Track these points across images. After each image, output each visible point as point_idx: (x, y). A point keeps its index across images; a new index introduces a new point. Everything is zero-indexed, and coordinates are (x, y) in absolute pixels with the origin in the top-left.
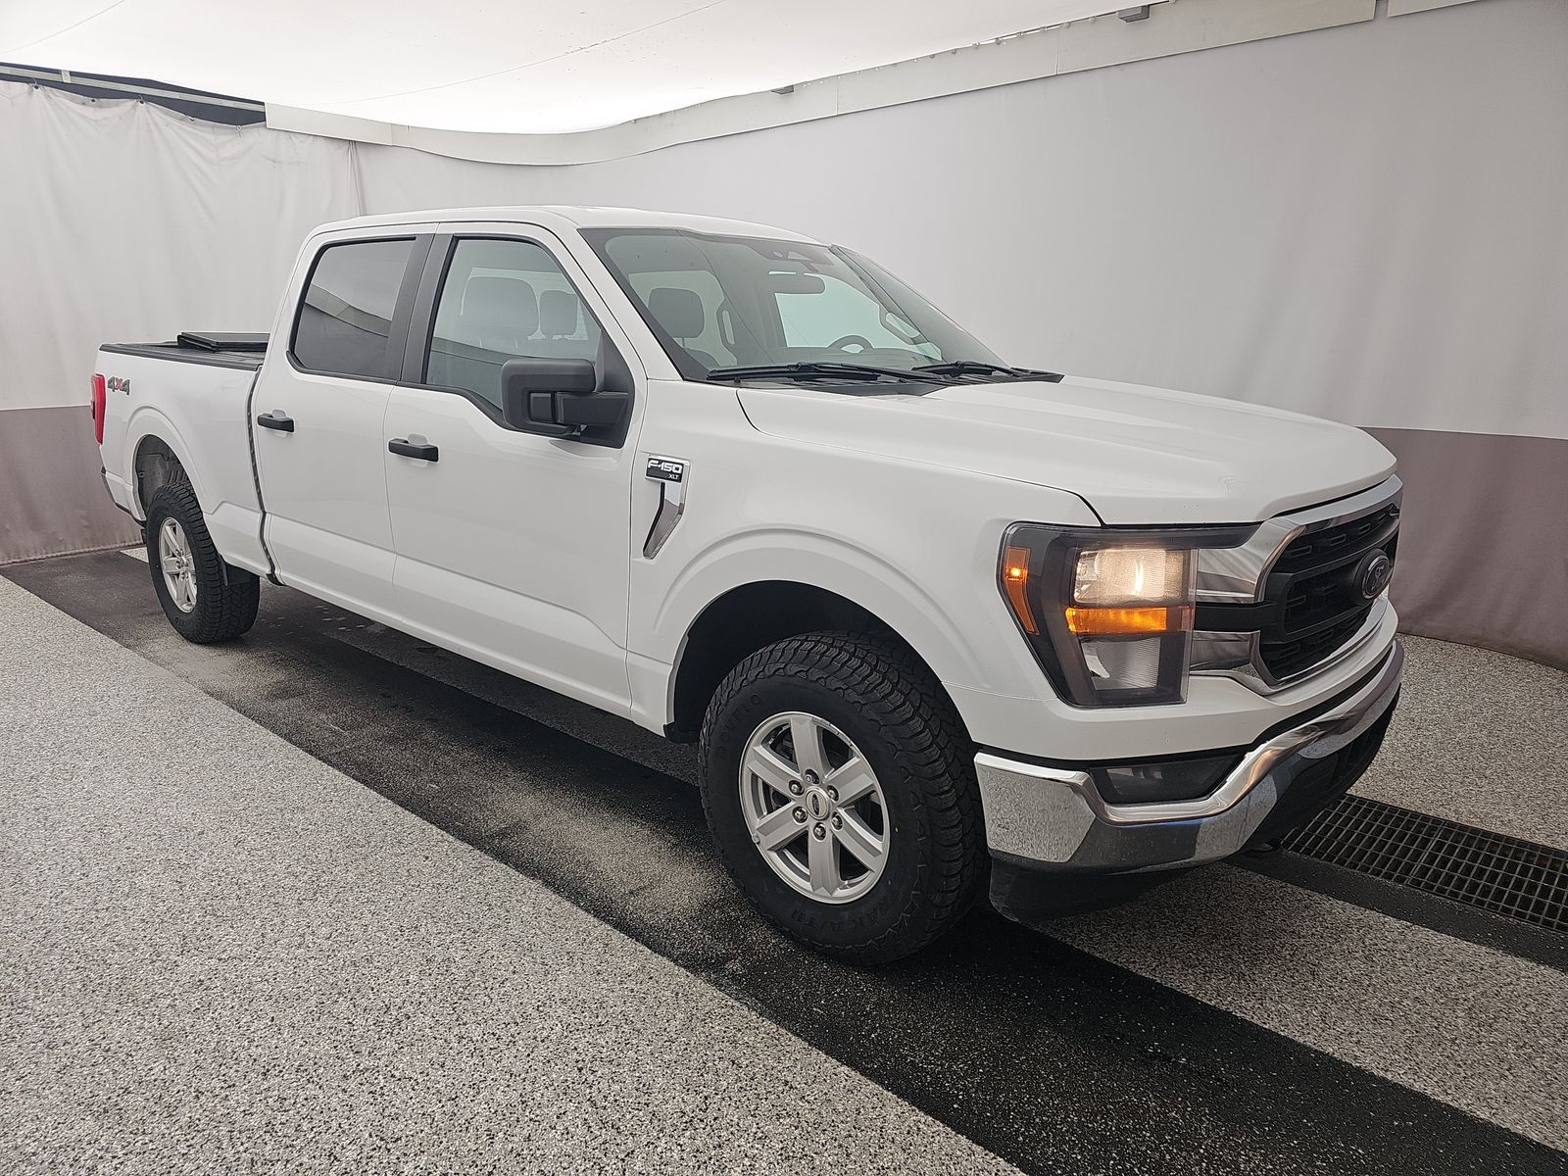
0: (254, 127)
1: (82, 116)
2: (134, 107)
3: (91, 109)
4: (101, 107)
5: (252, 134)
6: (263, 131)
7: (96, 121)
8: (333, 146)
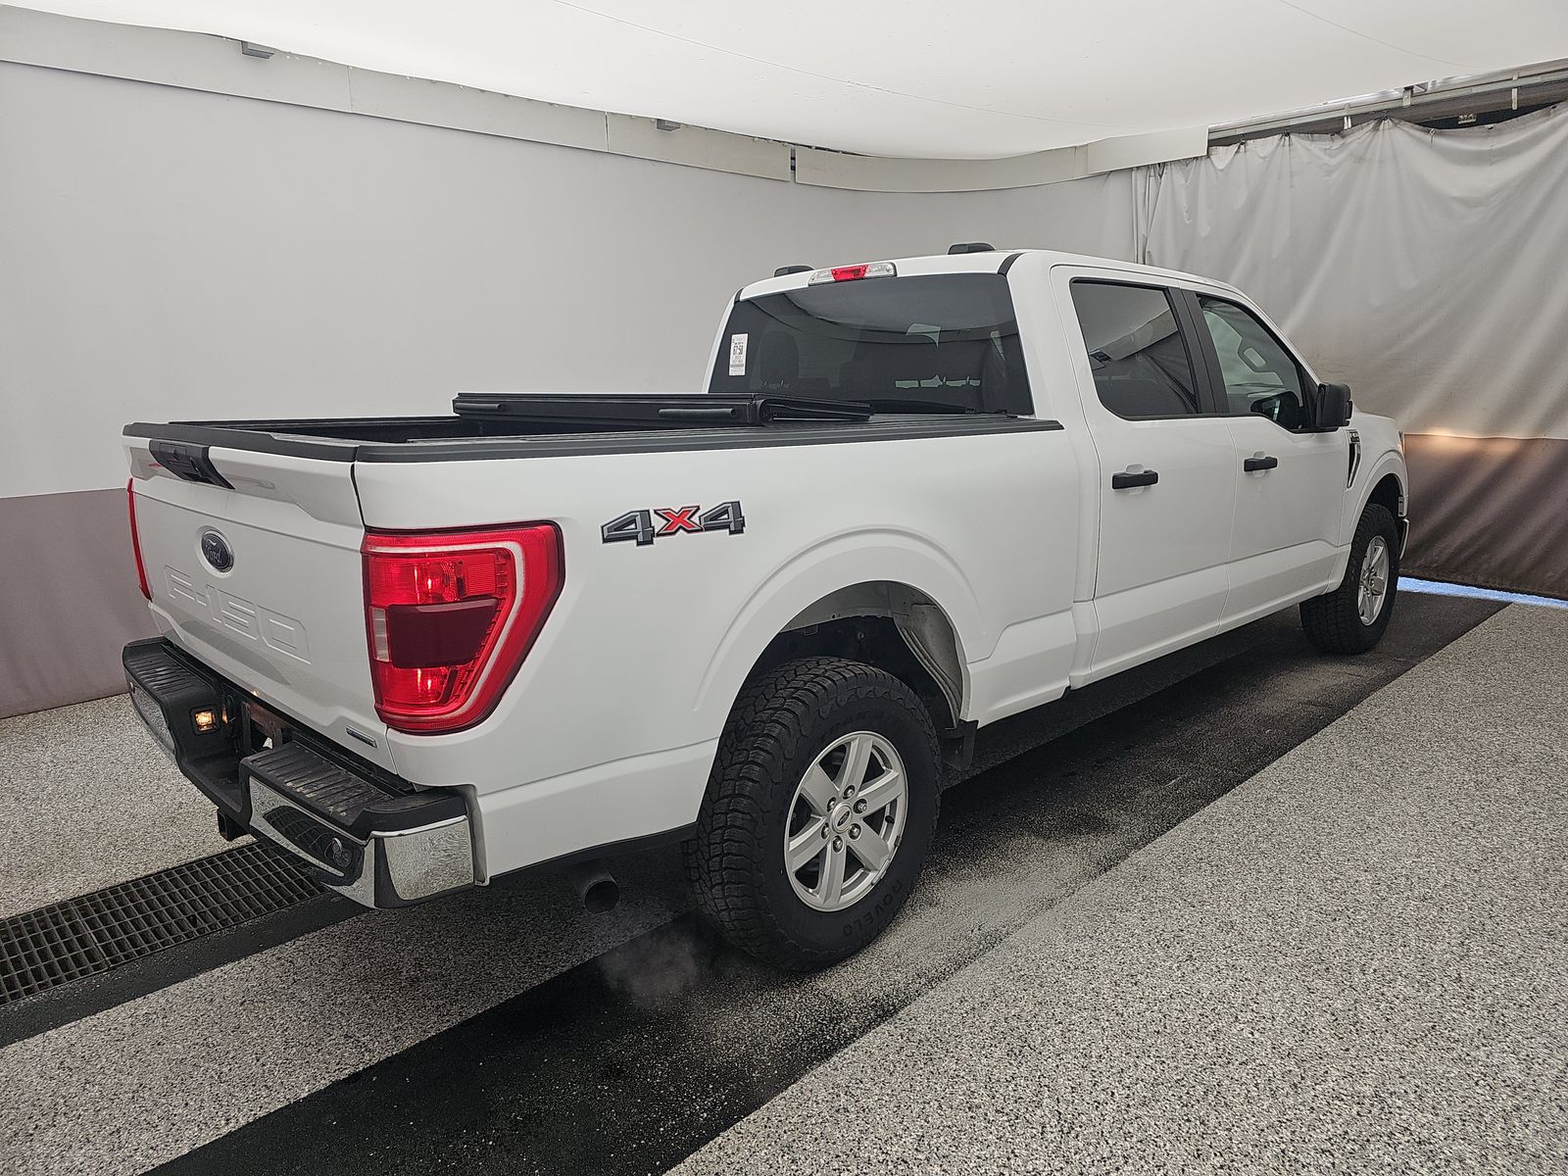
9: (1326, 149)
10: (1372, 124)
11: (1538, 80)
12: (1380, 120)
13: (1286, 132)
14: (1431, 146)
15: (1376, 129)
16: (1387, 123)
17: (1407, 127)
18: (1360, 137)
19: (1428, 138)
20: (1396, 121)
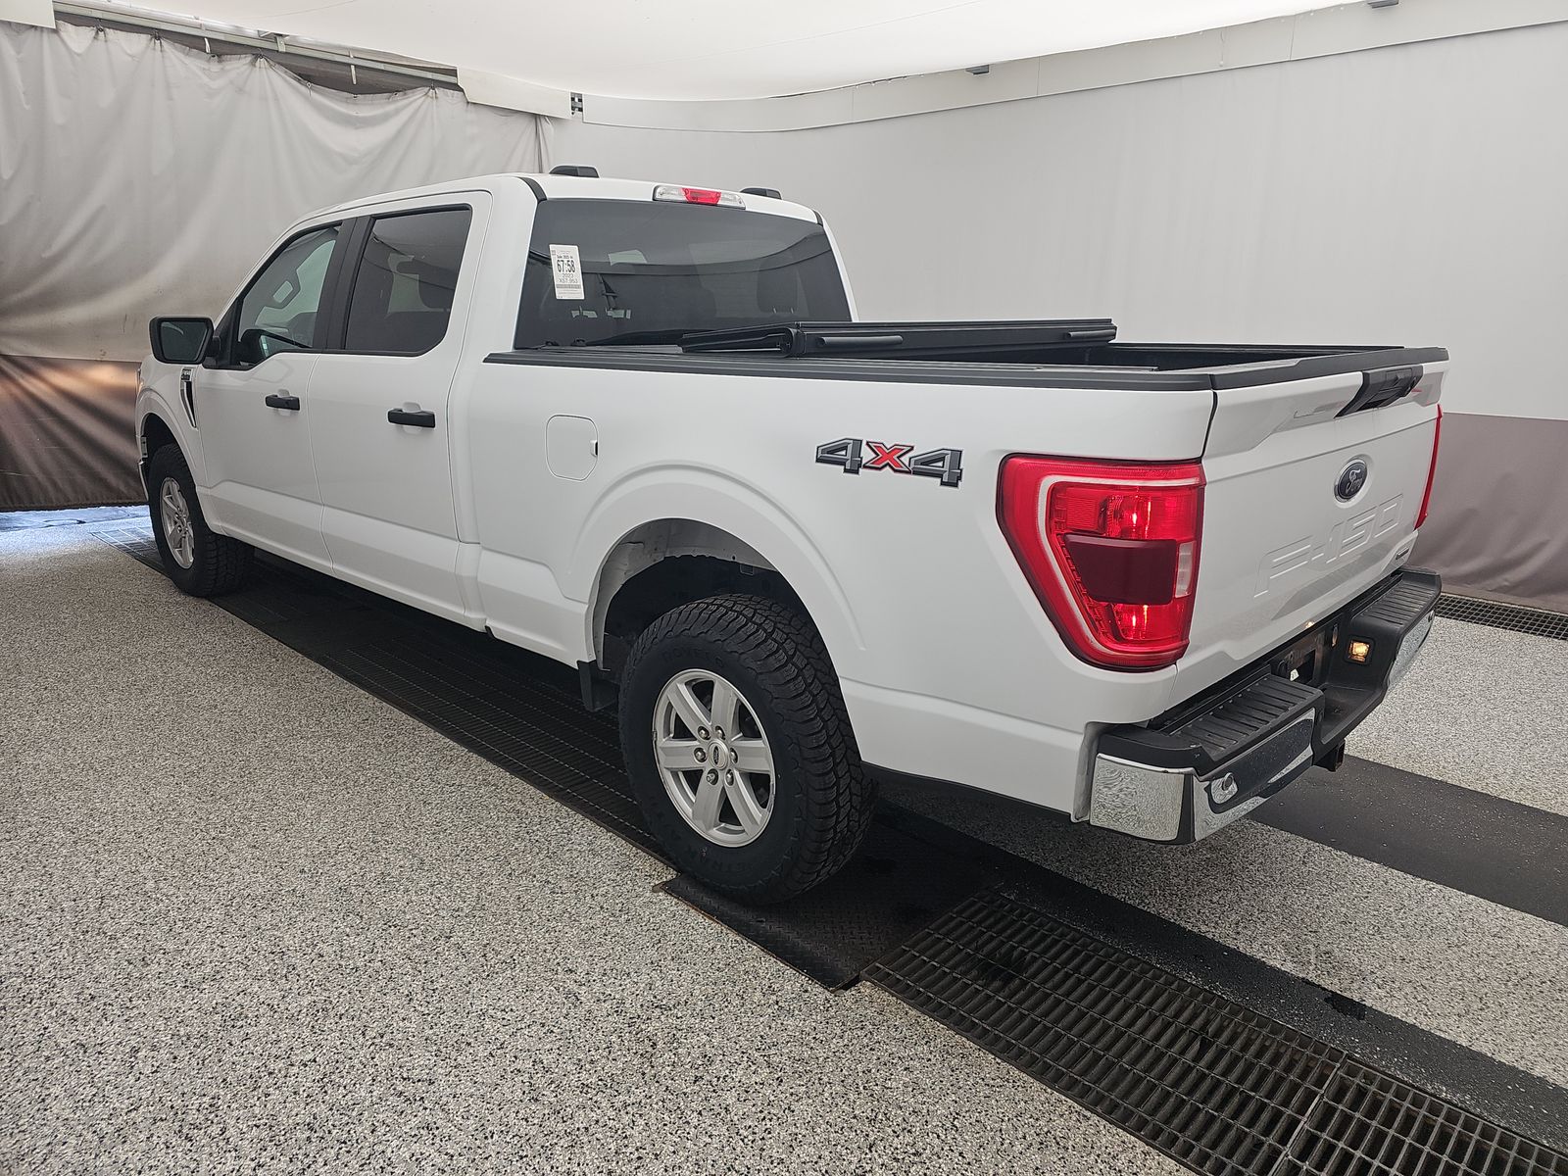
9: (204, 69)
10: (249, 58)
11: (381, 67)
12: (257, 56)
13: (157, 34)
14: (307, 99)
15: (253, 64)
16: (261, 62)
17: (281, 70)
18: (238, 65)
19: (303, 89)
20: (271, 63)
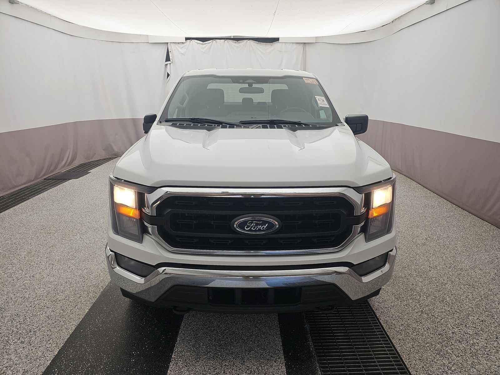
0: (276, 43)
1: (235, 46)
2: (247, 42)
3: (237, 44)
4: (239, 43)
5: (276, 45)
6: (279, 43)
7: (238, 47)
8: (298, 45)
